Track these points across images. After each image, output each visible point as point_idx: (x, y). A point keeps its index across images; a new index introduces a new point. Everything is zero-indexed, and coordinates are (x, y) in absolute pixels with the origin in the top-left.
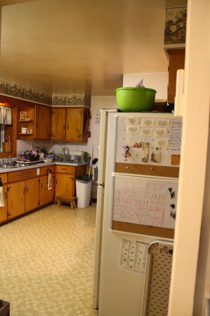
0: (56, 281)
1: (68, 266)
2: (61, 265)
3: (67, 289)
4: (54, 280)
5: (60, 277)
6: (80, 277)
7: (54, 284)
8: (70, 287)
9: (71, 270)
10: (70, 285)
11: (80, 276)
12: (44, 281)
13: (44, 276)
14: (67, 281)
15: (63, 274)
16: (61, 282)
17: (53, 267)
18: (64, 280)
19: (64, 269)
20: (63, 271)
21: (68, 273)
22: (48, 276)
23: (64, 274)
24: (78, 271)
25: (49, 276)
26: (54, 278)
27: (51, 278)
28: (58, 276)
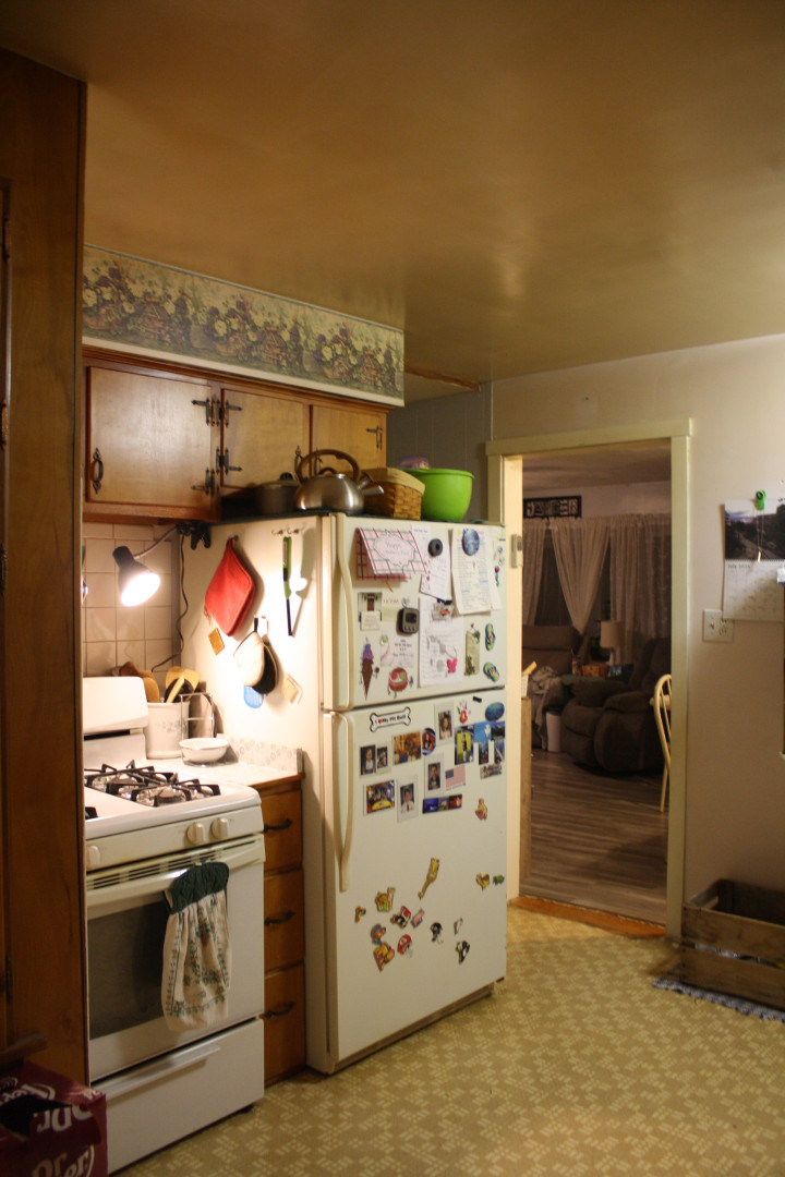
0: (583, 1087)
1: (530, 1144)
2: (558, 1149)
3: (552, 1057)
4: (593, 1092)
5: (569, 1098)
6: (498, 1086)
7: (593, 1077)
8: (539, 1062)
9: (523, 1121)
10: (538, 1067)
11: (496, 1091)
12: (628, 1090)
13: (626, 1113)
14: (546, 1080)
15: (556, 1106)
16: (568, 1079)
17: (594, 1149)
18: (557, 1084)
19: (547, 1131)
20: (555, 1119)
21: (538, 1110)
22: (615, 1107)
23: (554, 1109)
24: (496, 1111)
25: (610, 1107)
26: (591, 1098)
27: (604, 1099)
28: (578, 1103)
